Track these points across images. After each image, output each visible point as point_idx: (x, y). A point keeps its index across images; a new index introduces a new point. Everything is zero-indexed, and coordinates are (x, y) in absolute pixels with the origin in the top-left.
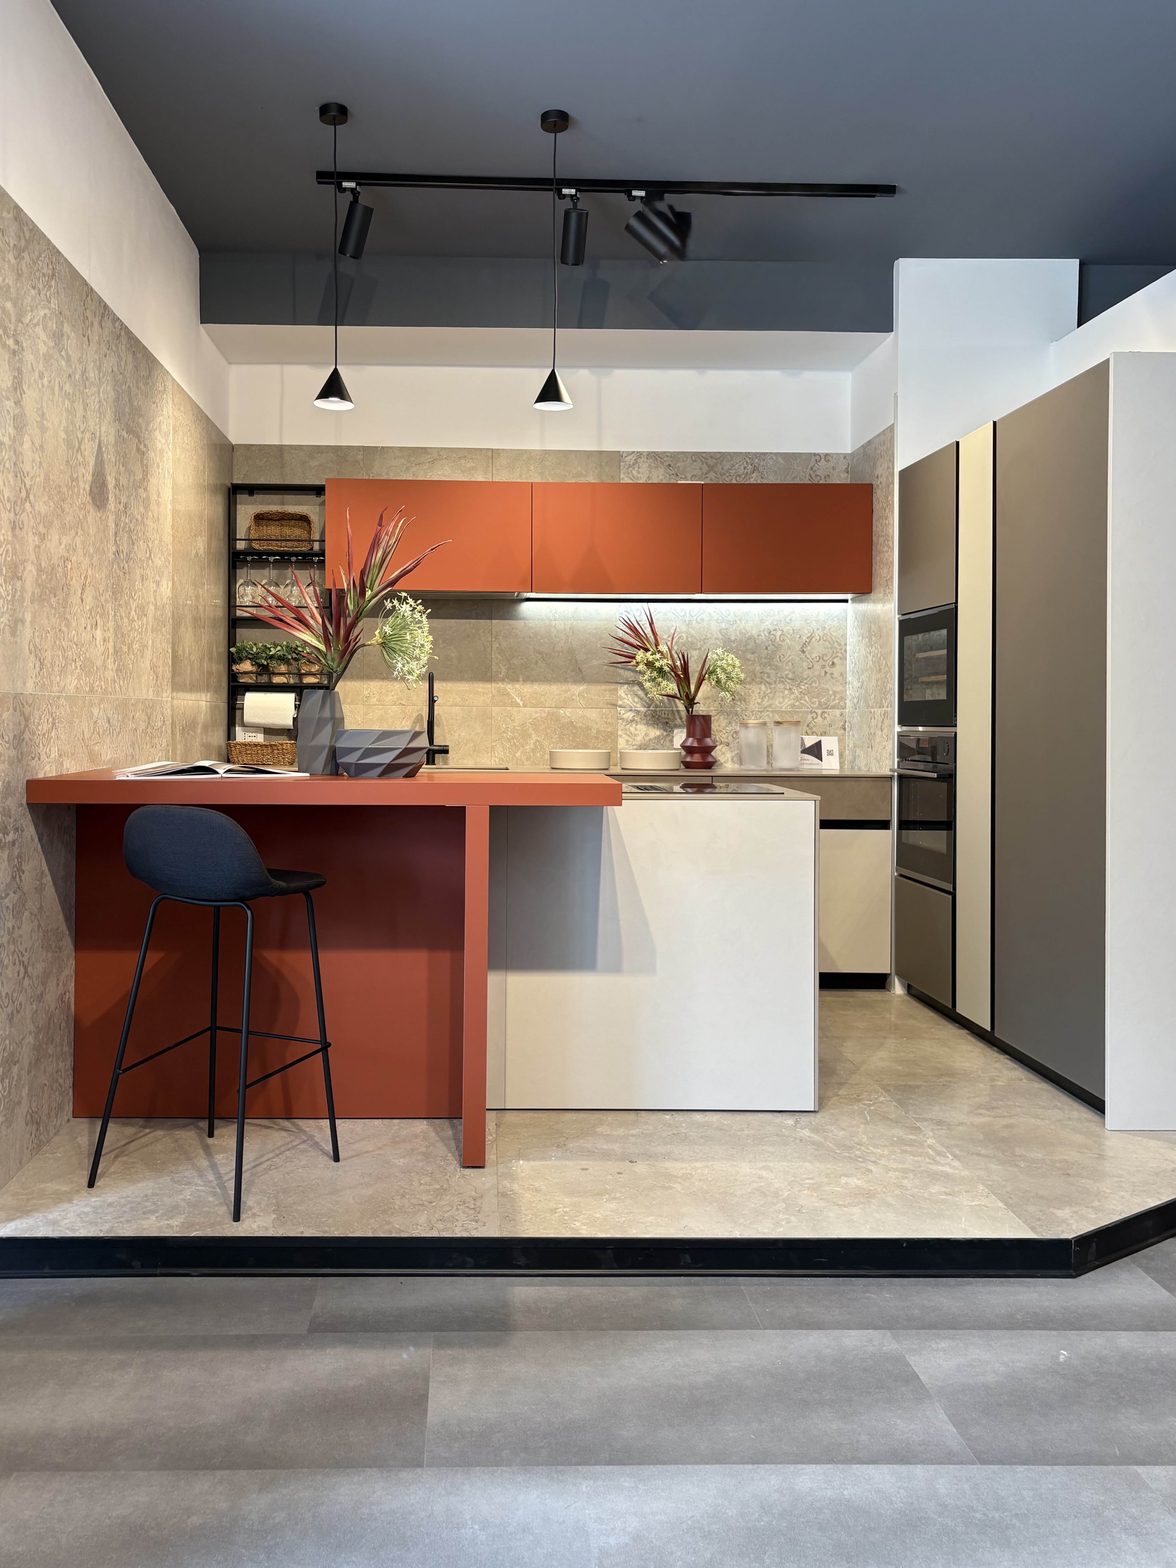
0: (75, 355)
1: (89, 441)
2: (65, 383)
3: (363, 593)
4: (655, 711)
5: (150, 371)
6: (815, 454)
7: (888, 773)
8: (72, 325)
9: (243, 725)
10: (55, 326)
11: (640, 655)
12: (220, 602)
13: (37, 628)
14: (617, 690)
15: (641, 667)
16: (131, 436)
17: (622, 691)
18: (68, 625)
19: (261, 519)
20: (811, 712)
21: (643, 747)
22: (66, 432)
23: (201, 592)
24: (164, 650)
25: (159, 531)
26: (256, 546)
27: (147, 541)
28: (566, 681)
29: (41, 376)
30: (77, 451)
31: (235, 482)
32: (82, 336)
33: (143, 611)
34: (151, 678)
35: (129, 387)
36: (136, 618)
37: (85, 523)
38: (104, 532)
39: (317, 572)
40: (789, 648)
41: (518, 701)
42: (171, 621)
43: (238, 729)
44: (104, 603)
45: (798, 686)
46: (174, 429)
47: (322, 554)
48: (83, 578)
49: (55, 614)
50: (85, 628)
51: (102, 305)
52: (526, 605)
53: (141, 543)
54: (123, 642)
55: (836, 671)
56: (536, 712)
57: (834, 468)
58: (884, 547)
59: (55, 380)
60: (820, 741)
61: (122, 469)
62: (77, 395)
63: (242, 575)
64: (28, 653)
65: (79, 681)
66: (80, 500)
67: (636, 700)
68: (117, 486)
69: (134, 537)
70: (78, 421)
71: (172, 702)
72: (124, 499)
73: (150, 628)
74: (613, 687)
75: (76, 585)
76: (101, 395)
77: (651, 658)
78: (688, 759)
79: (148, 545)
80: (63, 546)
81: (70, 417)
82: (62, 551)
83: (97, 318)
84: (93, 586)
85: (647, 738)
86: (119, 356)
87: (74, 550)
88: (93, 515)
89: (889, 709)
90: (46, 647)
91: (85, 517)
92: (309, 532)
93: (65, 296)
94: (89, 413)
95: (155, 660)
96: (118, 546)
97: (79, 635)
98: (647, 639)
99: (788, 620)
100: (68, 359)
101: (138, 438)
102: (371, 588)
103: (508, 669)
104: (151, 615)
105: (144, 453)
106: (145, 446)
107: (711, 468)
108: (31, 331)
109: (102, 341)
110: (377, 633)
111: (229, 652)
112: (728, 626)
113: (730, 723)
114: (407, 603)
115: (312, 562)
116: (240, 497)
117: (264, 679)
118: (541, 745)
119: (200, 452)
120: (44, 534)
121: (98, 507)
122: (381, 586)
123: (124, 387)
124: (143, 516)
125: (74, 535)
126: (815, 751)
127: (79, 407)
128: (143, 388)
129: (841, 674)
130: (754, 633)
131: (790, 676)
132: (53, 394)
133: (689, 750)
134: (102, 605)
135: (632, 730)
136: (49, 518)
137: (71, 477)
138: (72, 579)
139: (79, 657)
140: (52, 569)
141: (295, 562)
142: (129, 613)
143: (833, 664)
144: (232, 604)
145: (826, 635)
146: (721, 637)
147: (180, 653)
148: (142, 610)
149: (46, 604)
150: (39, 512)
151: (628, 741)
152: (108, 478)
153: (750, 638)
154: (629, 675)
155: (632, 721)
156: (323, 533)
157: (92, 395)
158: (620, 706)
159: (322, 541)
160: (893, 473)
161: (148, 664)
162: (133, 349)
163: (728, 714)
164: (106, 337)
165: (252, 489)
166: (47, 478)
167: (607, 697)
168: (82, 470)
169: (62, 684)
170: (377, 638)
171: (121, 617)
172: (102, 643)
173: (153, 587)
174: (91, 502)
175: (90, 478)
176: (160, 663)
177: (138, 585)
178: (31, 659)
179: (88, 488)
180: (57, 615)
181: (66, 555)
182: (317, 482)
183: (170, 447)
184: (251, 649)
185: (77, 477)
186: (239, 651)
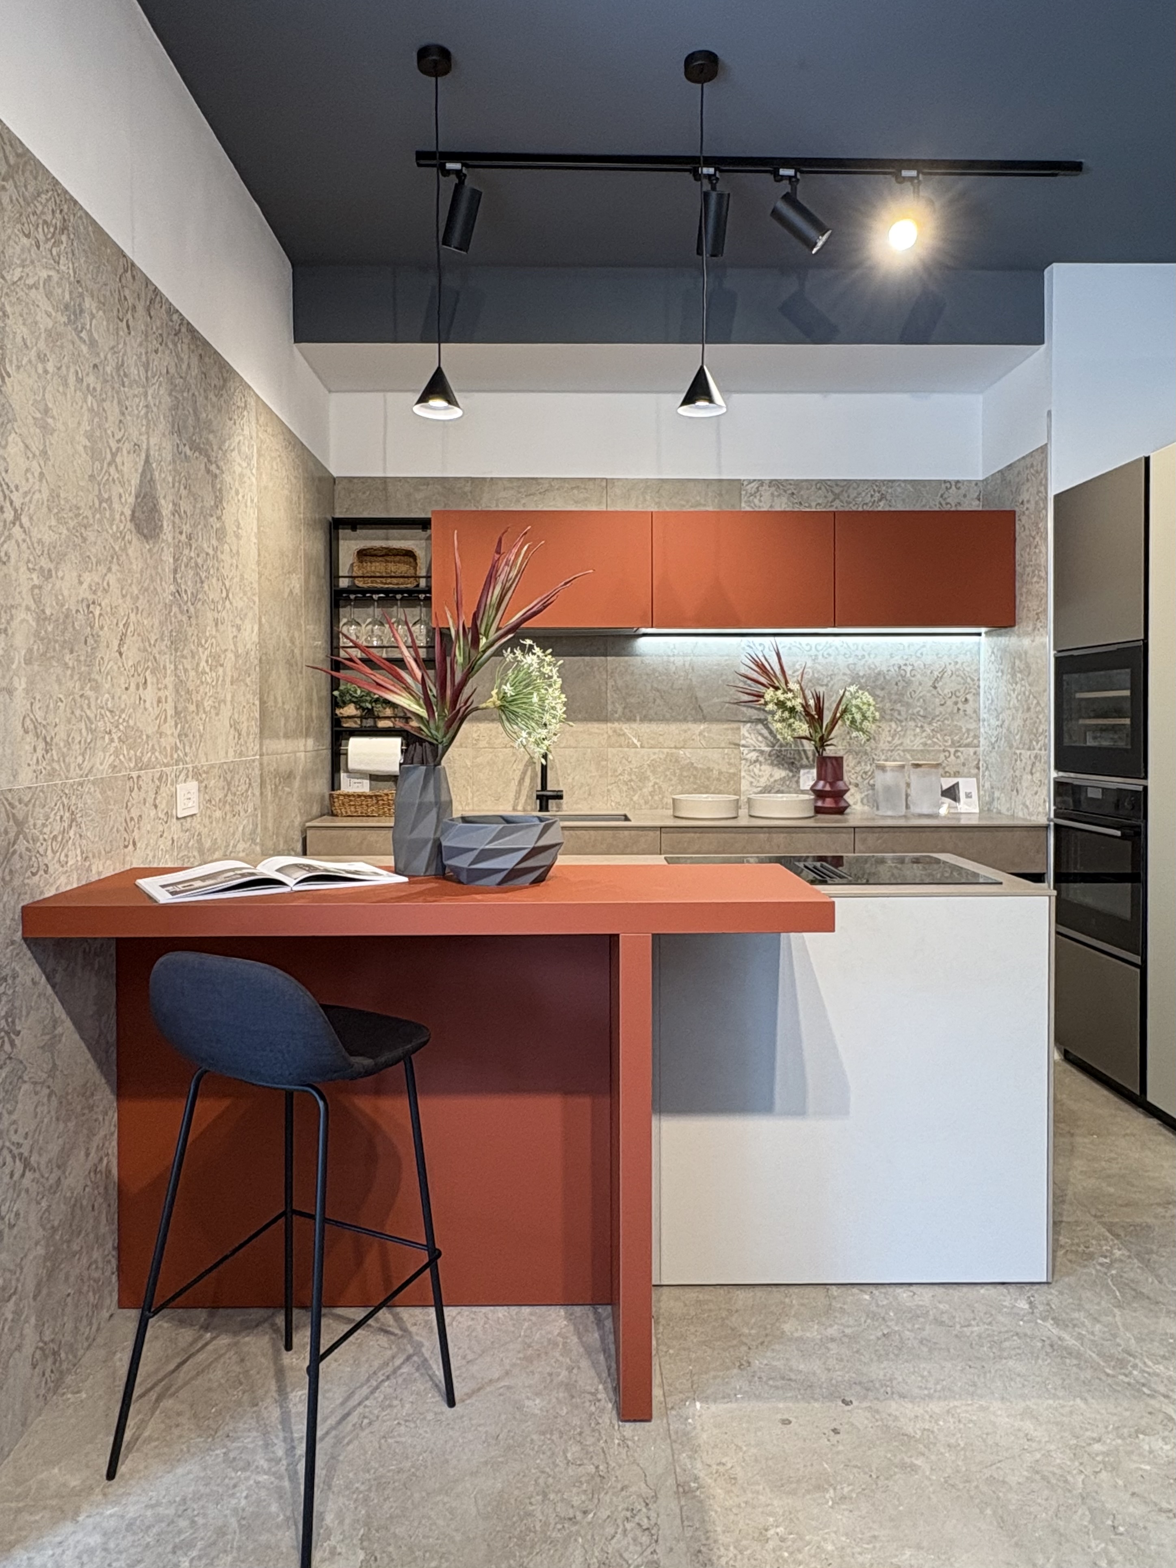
0: (105, 342)
1: (129, 453)
2: (88, 374)
3: (476, 642)
4: (780, 751)
5: (225, 380)
6: (945, 482)
7: (1042, 820)
8: (99, 302)
9: (347, 771)
10: (67, 296)
11: (769, 694)
12: (321, 643)
13: (38, 697)
14: (739, 729)
15: (771, 707)
16: (197, 454)
17: (745, 729)
18: (97, 688)
19: (366, 555)
20: (944, 751)
21: (767, 790)
22: (89, 436)
23: (296, 634)
24: (248, 703)
25: (240, 566)
26: (360, 583)
27: (221, 579)
28: (685, 720)
29: (42, 358)
30: (109, 464)
31: (337, 516)
32: (116, 320)
33: (218, 661)
34: (231, 737)
35: (193, 395)
36: (207, 670)
37: (124, 557)
38: (156, 568)
39: (424, 609)
40: (920, 684)
41: (635, 741)
42: (258, 669)
43: (343, 775)
44: (157, 656)
45: (930, 723)
46: (259, 451)
47: (428, 590)
48: (121, 626)
49: (72, 676)
50: (127, 689)
51: (151, 288)
52: (642, 641)
53: (214, 580)
54: (189, 700)
55: (969, 707)
56: (654, 754)
57: (965, 496)
58: (1033, 577)
59: (68, 368)
60: (957, 784)
61: (184, 492)
62: (109, 394)
63: (345, 613)
64: (21, 732)
65: (117, 756)
66: (114, 527)
67: (760, 738)
68: (176, 512)
69: (203, 575)
70: (111, 426)
71: (261, 759)
72: (186, 528)
73: (228, 680)
74: (735, 725)
75: (109, 636)
76: (150, 398)
77: (782, 698)
78: (820, 804)
79: (224, 584)
80: (85, 585)
81: (96, 420)
82: (84, 592)
83: (142, 302)
84: (139, 635)
85: (772, 780)
86: (178, 356)
87: (106, 591)
88: (136, 547)
89: (1043, 752)
90: (57, 720)
91: (124, 549)
92: (415, 568)
93: (86, 262)
94: (129, 418)
95: (236, 716)
96: (179, 585)
97: (116, 698)
98: (776, 676)
99: (918, 654)
100: (93, 343)
101: (208, 457)
102: (486, 635)
103: (625, 708)
104: (229, 665)
105: (216, 476)
106: (218, 467)
107: (837, 497)
108: (21, 293)
109: (150, 332)
110: (494, 692)
111: (332, 695)
112: (856, 661)
113: (859, 763)
114: (534, 654)
115: (419, 600)
116: (341, 532)
117: (369, 723)
118: (660, 787)
119: (294, 481)
120: (50, 571)
121: (145, 536)
122: (500, 632)
123: (185, 394)
124: (215, 549)
125: (105, 571)
126: (951, 793)
127: (112, 410)
128: (214, 399)
129: (975, 712)
130: (884, 669)
131: (922, 713)
132: (66, 385)
133: (820, 795)
134: (155, 658)
135: (756, 771)
136: (58, 548)
137: (99, 496)
138: (102, 628)
139: (117, 727)
140: (67, 616)
141: (401, 599)
142: (198, 664)
143: (966, 700)
144: (335, 644)
145: (958, 670)
146: (848, 672)
147: (271, 703)
148: (216, 661)
149: (55, 664)
150: (40, 541)
151: (751, 783)
152: (163, 502)
153: (879, 674)
154: (754, 714)
155: (755, 762)
156: (429, 569)
157: (135, 396)
158: (743, 746)
159: (428, 577)
160: (1046, 498)
161: (227, 723)
162: (200, 351)
163: (857, 754)
164: (157, 329)
165: (354, 524)
166: (54, 496)
167: (730, 736)
168: (117, 489)
169: (87, 766)
170: (494, 699)
171: (186, 670)
172: (155, 705)
173: (231, 632)
174: (133, 529)
175: (131, 500)
176: (244, 718)
177: (210, 630)
178: (28, 740)
179: (128, 513)
180: (76, 677)
181: (91, 597)
182: (423, 516)
183: (254, 471)
184: (355, 692)
185: (110, 498)
186: (342, 694)
